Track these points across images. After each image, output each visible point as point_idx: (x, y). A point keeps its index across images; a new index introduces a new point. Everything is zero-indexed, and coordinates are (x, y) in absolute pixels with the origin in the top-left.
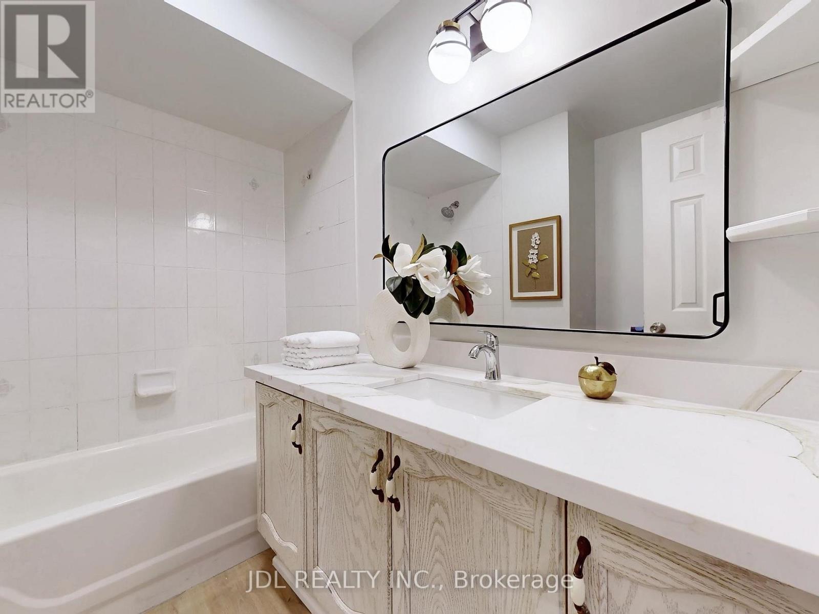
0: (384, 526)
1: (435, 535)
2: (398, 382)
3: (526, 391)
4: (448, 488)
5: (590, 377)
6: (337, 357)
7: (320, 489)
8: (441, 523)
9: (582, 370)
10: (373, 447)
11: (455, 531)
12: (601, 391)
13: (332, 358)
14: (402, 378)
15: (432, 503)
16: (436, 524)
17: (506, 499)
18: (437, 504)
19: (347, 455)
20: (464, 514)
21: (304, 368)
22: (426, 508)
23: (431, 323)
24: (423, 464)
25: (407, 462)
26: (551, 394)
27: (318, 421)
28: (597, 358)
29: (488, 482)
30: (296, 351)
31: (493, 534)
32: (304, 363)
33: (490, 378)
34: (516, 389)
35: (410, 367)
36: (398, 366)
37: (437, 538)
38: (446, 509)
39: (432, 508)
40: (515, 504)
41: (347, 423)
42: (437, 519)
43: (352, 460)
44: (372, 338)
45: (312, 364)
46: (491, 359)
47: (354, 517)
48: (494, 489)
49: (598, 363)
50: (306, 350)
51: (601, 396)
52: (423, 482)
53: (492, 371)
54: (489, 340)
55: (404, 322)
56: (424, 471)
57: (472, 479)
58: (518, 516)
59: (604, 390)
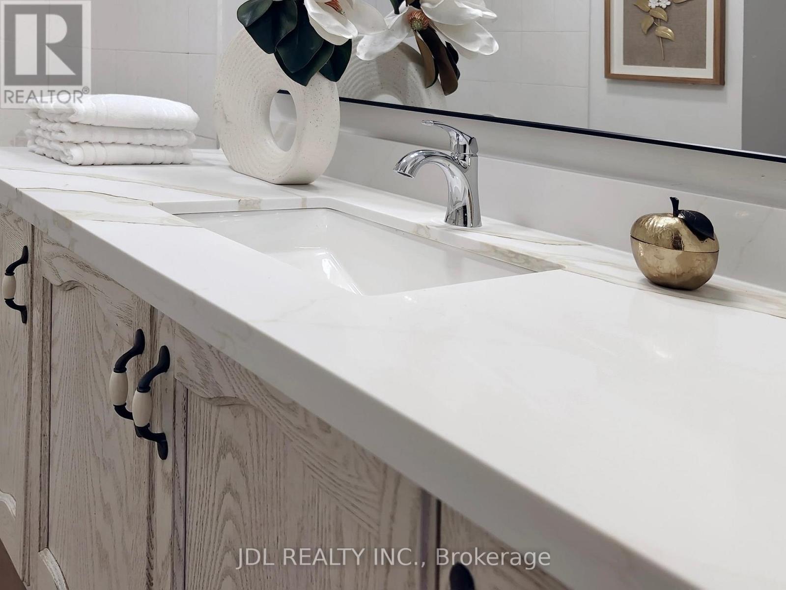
0: (143, 485)
1: (226, 519)
2: (248, 208)
3: (517, 255)
4: (248, 425)
5: (655, 239)
6: (141, 149)
7: (55, 397)
8: (236, 495)
9: (639, 224)
10: (130, 324)
11: (258, 515)
12: (674, 272)
13: (128, 147)
14: (260, 201)
15: (222, 453)
16: (228, 496)
17: (335, 461)
18: (229, 456)
19: (95, 335)
20: (272, 483)
21: (62, 159)
22: (212, 461)
23: (341, 99)
24: (203, 368)
25: (180, 361)
26: (566, 266)
27: (51, 264)
28: (675, 202)
29: (306, 421)
30: (50, 126)
31: (318, 532)
32: (62, 152)
33: (455, 222)
34: (495, 249)
35: (301, 184)
36: (270, 178)
37: (229, 524)
38: (243, 467)
39: (222, 462)
40: (350, 475)
41: (93, 272)
42: (228, 488)
43: (102, 348)
44: (226, 118)
45: (77, 154)
46: (457, 181)
47: (104, 459)
48: (316, 437)
49: (676, 213)
50: (65, 127)
51: (675, 282)
52: (209, 406)
53: (459, 206)
54: (455, 143)
55: (287, 92)
56: (205, 382)
57: (282, 412)
58: (354, 502)
59: (682, 271)
